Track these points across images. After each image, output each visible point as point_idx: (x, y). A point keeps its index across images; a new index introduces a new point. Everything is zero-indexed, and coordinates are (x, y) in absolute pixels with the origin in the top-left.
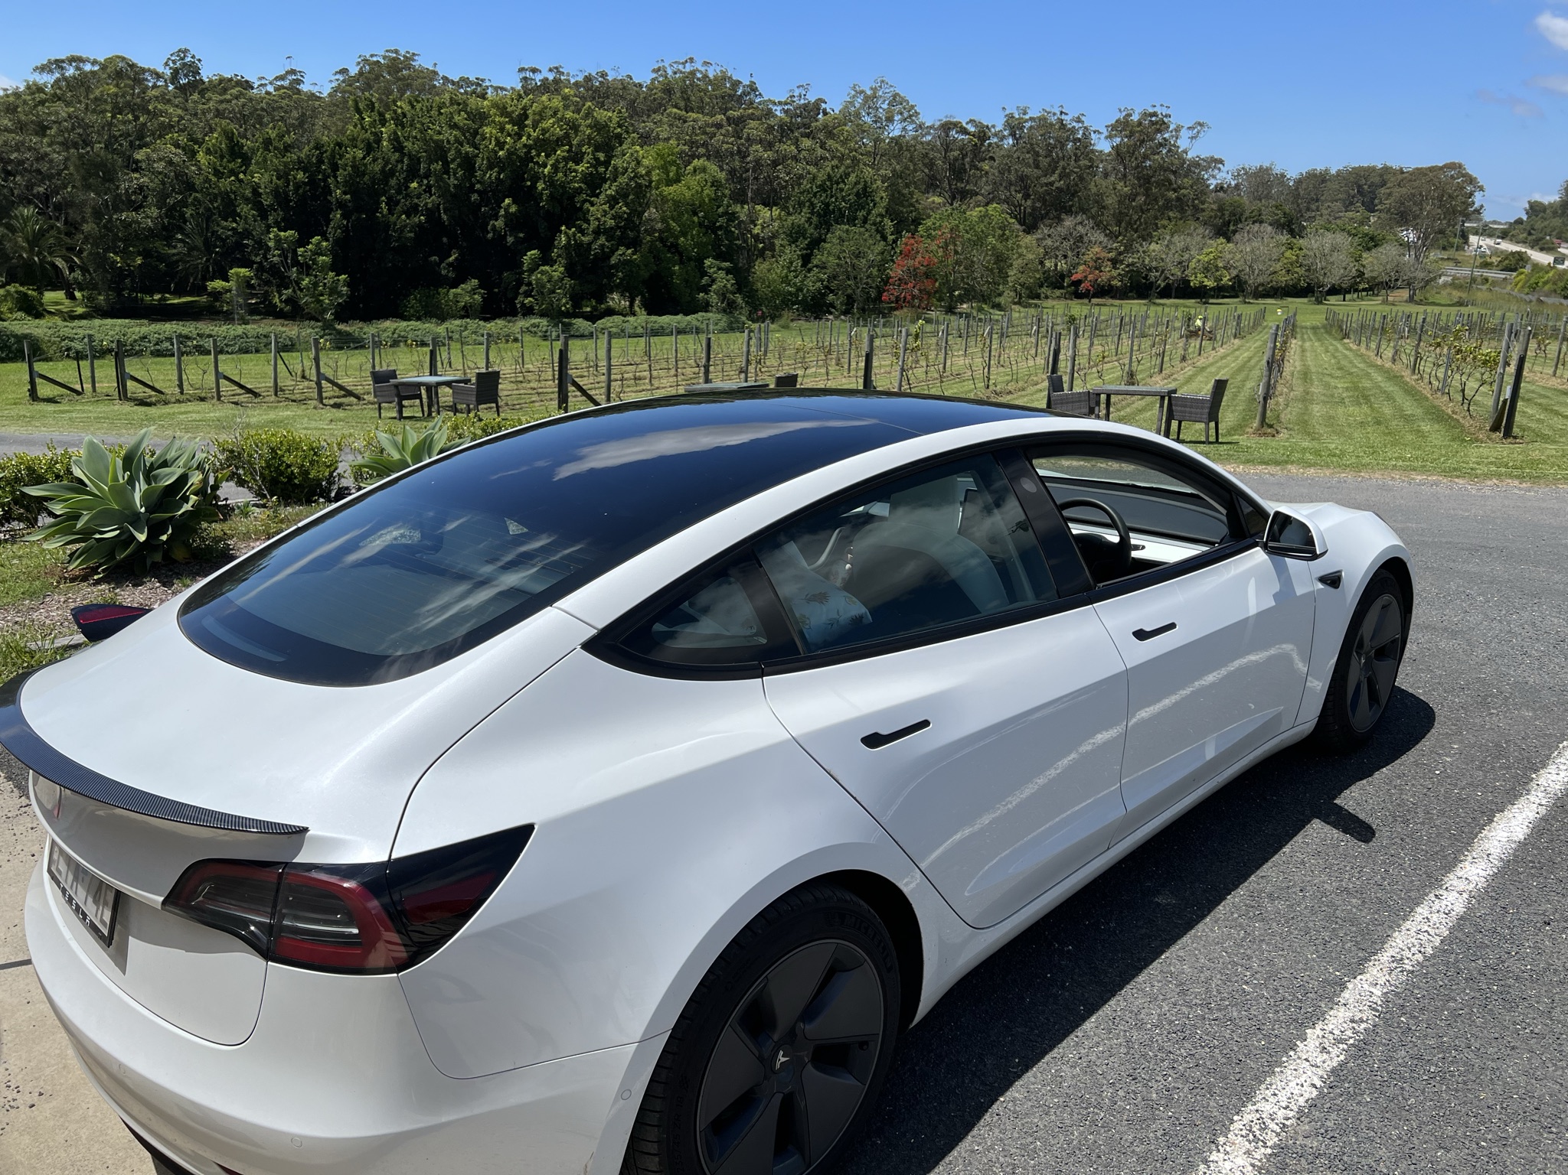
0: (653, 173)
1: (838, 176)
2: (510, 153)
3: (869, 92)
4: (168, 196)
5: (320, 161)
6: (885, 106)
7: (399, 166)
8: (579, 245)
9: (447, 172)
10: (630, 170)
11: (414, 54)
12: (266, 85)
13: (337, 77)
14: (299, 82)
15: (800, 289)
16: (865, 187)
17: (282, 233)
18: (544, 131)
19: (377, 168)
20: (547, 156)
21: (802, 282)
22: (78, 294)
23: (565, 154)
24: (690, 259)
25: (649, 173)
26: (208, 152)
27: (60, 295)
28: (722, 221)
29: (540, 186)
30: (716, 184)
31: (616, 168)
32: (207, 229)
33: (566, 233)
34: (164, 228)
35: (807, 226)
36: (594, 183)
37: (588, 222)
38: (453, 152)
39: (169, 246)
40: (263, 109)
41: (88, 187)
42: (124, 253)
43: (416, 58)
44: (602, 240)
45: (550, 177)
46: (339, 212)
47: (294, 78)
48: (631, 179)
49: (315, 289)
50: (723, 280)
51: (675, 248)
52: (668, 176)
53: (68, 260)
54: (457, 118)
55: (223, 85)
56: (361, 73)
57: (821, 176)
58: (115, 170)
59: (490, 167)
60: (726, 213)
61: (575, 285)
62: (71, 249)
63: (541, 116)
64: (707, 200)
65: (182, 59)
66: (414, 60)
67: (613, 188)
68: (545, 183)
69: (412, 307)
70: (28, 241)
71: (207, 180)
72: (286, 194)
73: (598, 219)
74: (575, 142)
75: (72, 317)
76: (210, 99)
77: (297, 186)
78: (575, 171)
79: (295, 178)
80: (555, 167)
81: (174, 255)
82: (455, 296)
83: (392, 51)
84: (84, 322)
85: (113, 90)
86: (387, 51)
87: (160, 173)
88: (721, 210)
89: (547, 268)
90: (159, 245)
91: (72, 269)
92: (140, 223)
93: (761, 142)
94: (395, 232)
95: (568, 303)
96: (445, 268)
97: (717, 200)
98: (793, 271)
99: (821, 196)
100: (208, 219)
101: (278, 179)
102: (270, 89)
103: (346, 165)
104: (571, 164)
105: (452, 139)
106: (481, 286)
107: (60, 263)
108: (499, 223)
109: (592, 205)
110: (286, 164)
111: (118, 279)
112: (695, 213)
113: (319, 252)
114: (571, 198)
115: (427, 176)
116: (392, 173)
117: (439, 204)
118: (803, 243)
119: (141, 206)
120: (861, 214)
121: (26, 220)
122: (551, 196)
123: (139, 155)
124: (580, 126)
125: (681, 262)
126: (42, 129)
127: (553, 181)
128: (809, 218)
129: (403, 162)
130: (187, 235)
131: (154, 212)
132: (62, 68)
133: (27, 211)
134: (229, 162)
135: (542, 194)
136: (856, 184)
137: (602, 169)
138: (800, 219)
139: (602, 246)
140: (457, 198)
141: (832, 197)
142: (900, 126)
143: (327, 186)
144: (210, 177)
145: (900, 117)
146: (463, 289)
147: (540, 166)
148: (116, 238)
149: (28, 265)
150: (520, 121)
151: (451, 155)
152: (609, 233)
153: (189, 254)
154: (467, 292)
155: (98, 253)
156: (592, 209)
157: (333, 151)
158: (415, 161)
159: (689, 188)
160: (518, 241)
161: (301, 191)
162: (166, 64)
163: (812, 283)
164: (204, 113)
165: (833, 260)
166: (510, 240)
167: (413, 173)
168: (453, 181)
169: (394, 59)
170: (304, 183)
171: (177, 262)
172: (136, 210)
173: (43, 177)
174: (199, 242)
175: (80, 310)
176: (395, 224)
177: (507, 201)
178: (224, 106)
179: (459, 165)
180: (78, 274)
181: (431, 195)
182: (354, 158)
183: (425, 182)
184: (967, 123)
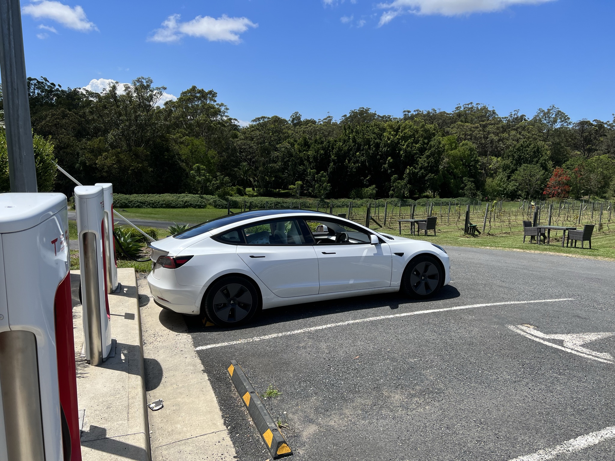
0: (446, 146)
1: (526, 145)
2: (392, 141)
3: (546, 111)
4: (284, 159)
5: (329, 147)
6: (554, 116)
7: (354, 147)
8: (414, 173)
9: (370, 149)
10: (436, 146)
11: (369, 109)
12: (320, 122)
13: (343, 118)
14: (331, 120)
15: (505, 189)
16: (538, 148)
17: (312, 170)
18: (405, 133)
19: (346, 148)
20: (405, 142)
21: (507, 186)
22: (255, 189)
23: (412, 141)
24: (458, 177)
25: (444, 146)
26: (298, 144)
27: (251, 189)
28: (472, 163)
29: (401, 152)
30: (471, 150)
31: (431, 145)
32: (295, 169)
33: (409, 169)
34: (282, 168)
35: (510, 164)
36: (422, 151)
37: (418, 164)
38: (372, 142)
39: (283, 174)
40: (317, 130)
41: (262, 156)
42: (270, 177)
43: (369, 110)
44: (423, 171)
45: (405, 149)
46: (332, 163)
47: (330, 118)
48: (436, 149)
49: (319, 188)
50: (470, 185)
51: (452, 173)
52: (452, 147)
53: (254, 178)
54: (375, 130)
55: (307, 122)
56: (350, 116)
57: (518, 145)
58: (270, 151)
59: (385, 147)
60: (475, 160)
61: (411, 187)
62: (255, 175)
63: (405, 128)
64: (466, 155)
65: (296, 115)
66: (369, 111)
67: (429, 152)
68: (403, 151)
69: (353, 194)
70: (244, 173)
71: (296, 153)
72: (317, 157)
73: (422, 164)
74: (416, 137)
75: (253, 196)
76: (302, 127)
77: (321, 155)
78: (415, 147)
79: (320, 152)
80: (408, 146)
81: (284, 177)
82: (367, 191)
83: (361, 108)
84: (256, 198)
85: (273, 126)
86: (360, 108)
87: (283, 151)
88: (472, 159)
89: (399, 181)
90: (280, 174)
91: (254, 181)
92: (275, 167)
93: (493, 133)
94: (349, 169)
95: (408, 193)
96: (365, 181)
97: (471, 155)
98: (503, 182)
99: (518, 153)
100: (295, 166)
101: (315, 153)
102: (322, 123)
103: (337, 148)
104: (414, 144)
105: (373, 137)
106: (376, 187)
107: (252, 179)
108: (386, 166)
109: (421, 158)
110: (318, 148)
111: (267, 184)
112: (462, 161)
113: (322, 176)
114: (413, 156)
115: (363, 150)
116: (351, 149)
117: (366, 159)
118: (508, 171)
119: (277, 162)
120: (535, 160)
121: (244, 166)
122: (405, 156)
123: (278, 146)
124: (419, 131)
125: (455, 178)
126: (252, 139)
127: (406, 150)
128: (512, 162)
129: (355, 146)
130: (288, 171)
131: (280, 164)
132: (260, 120)
133: (245, 164)
134: (304, 147)
135: (402, 155)
136: (534, 148)
137: (425, 146)
138: (508, 162)
139: (422, 173)
140: (372, 158)
141: (522, 153)
142: (560, 124)
143: (330, 155)
144: (298, 152)
145: (560, 120)
146: (370, 188)
147: (402, 145)
148: (268, 172)
149: (243, 180)
150: (397, 131)
151: (371, 143)
152: (426, 168)
153: (288, 177)
154: (371, 190)
155: (263, 176)
156: (420, 160)
157: (333, 143)
158: (359, 145)
159: (459, 151)
160: (392, 172)
161: (321, 157)
162: (291, 117)
163: (511, 187)
164: (299, 132)
165: (520, 178)
166: (389, 171)
167: (358, 150)
168: (371, 152)
169: (362, 111)
170: (323, 154)
171: (285, 179)
172: (275, 163)
173: (251, 153)
174: (292, 173)
175: (255, 194)
176: (350, 167)
177: (389, 158)
178: (306, 129)
179: (374, 146)
180: (256, 183)
181: (363, 157)
182: (339, 145)
183: (362, 152)
184: (593, 121)
